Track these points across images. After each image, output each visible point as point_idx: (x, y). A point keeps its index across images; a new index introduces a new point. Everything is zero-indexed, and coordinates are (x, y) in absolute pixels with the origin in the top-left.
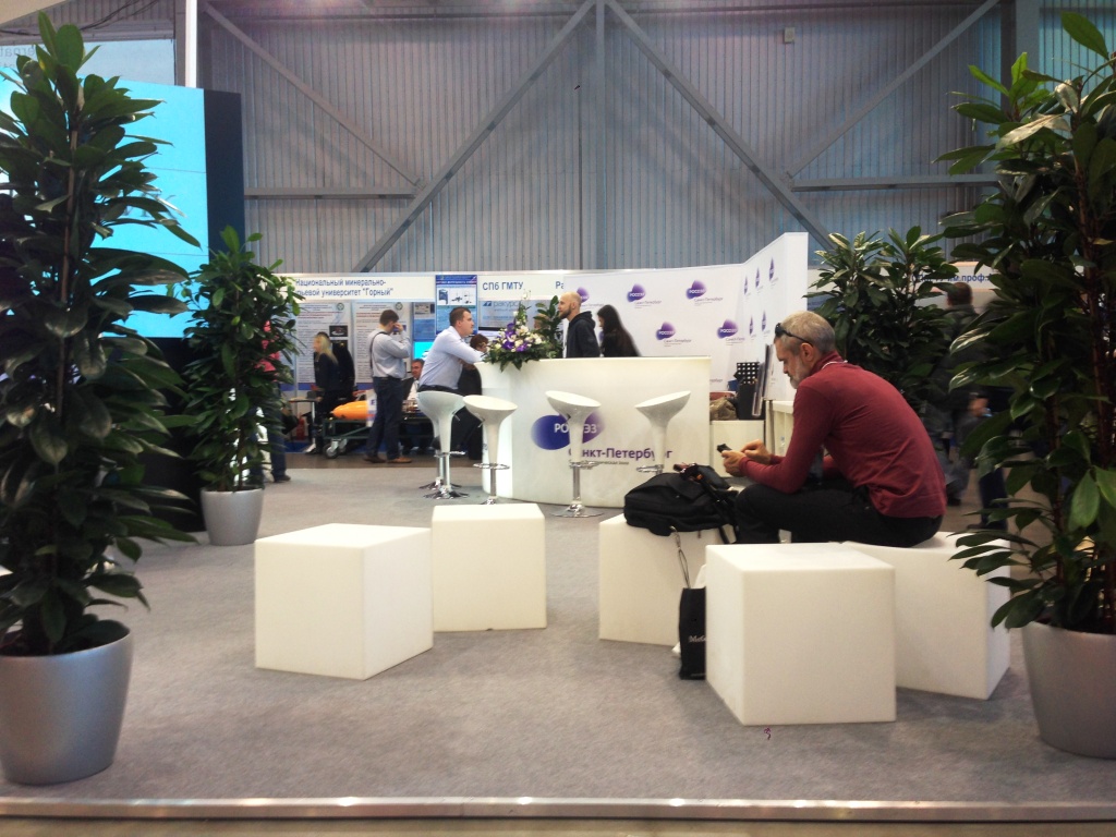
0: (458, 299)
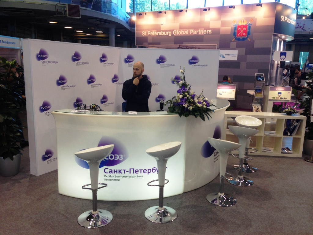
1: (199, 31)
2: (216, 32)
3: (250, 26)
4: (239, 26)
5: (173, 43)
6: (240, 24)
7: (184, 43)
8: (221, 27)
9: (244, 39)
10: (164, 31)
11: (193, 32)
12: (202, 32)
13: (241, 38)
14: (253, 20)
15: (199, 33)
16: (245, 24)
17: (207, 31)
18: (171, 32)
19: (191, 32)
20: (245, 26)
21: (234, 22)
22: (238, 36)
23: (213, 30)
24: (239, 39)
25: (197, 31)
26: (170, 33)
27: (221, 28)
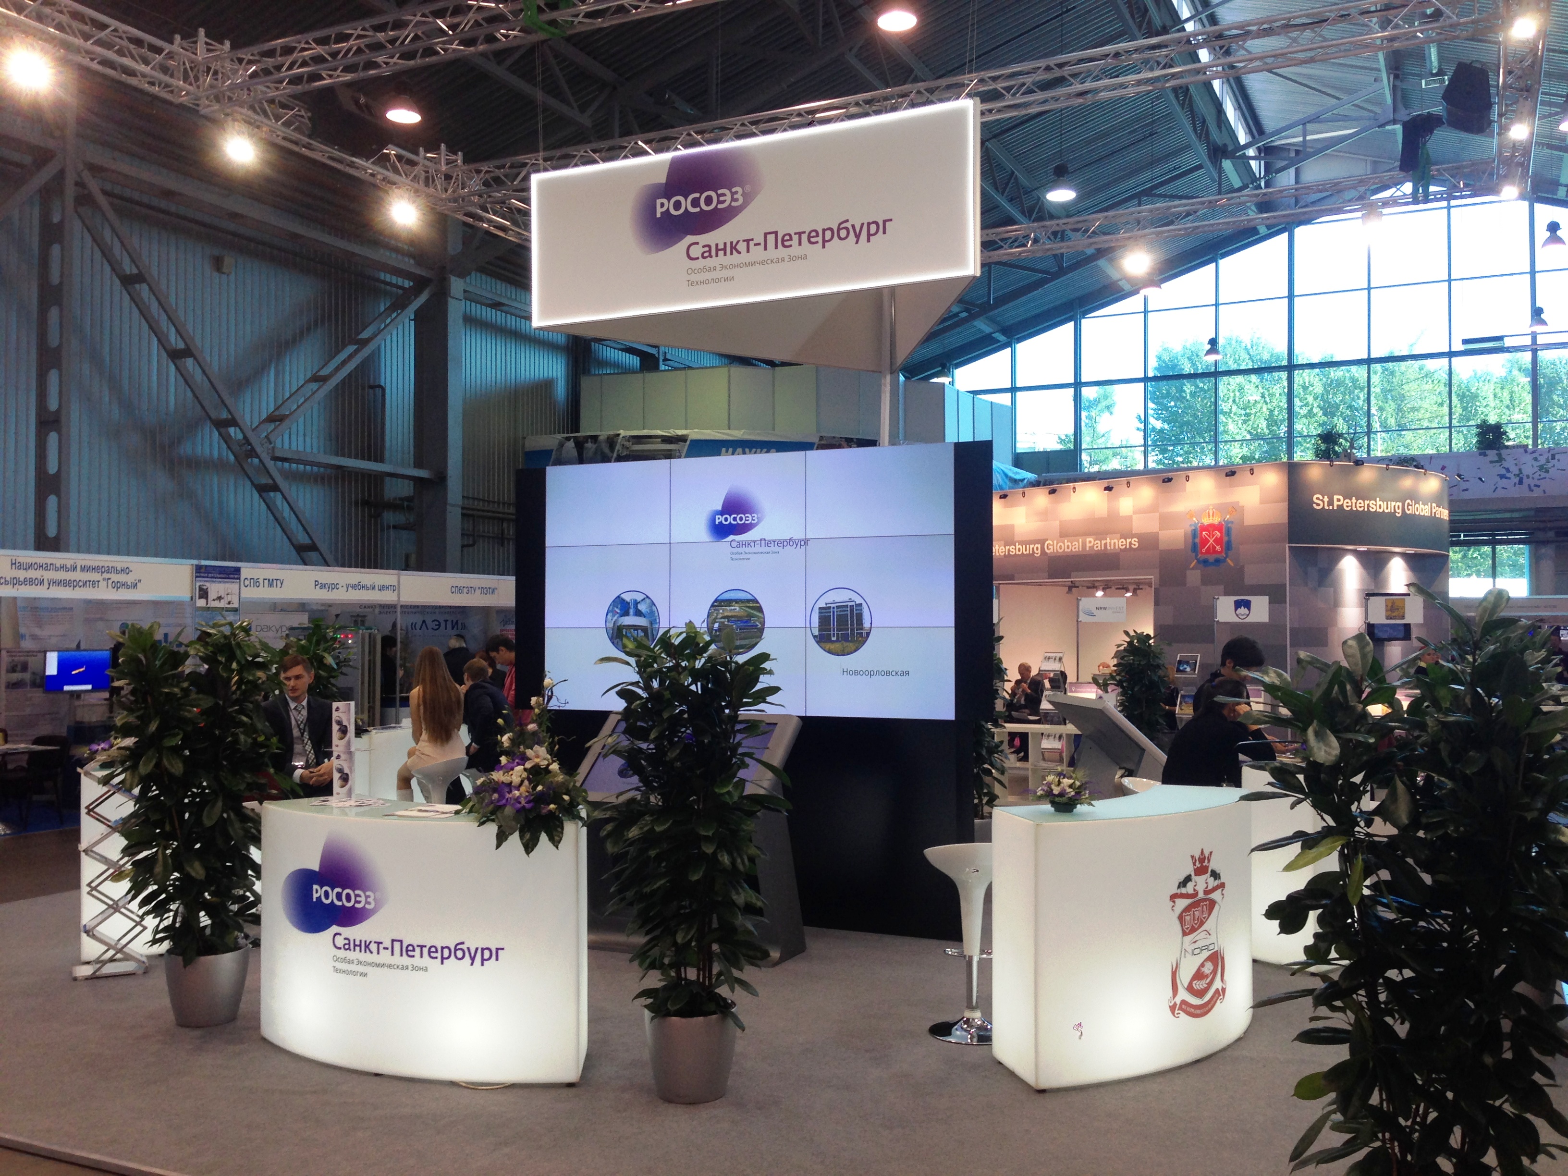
0: (220, 598)
1: (1108, 541)
2: (1149, 542)
3: (1230, 525)
4: (1204, 528)
5: (1046, 575)
6: (1206, 521)
7: (1073, 574)
8: (1160, 530)
9: (1217, 561)
10: (1022, 543)
11: (1093, 544)
12: (1115, 543)
13: (1211, 558)
14: (1236, 508)
15: (1109, 548)
16: (1216, 520)
17: (1128, 540)
18: (1039, 546)
19: (1088, 545)
20: (1219, 527)
21: (1192, 516)
22: (1202, 553)
23: (1141, 537)
24: (1205, 562)
25: (1103, 542)
26: (1037, 548)
27: (1160, 532)
